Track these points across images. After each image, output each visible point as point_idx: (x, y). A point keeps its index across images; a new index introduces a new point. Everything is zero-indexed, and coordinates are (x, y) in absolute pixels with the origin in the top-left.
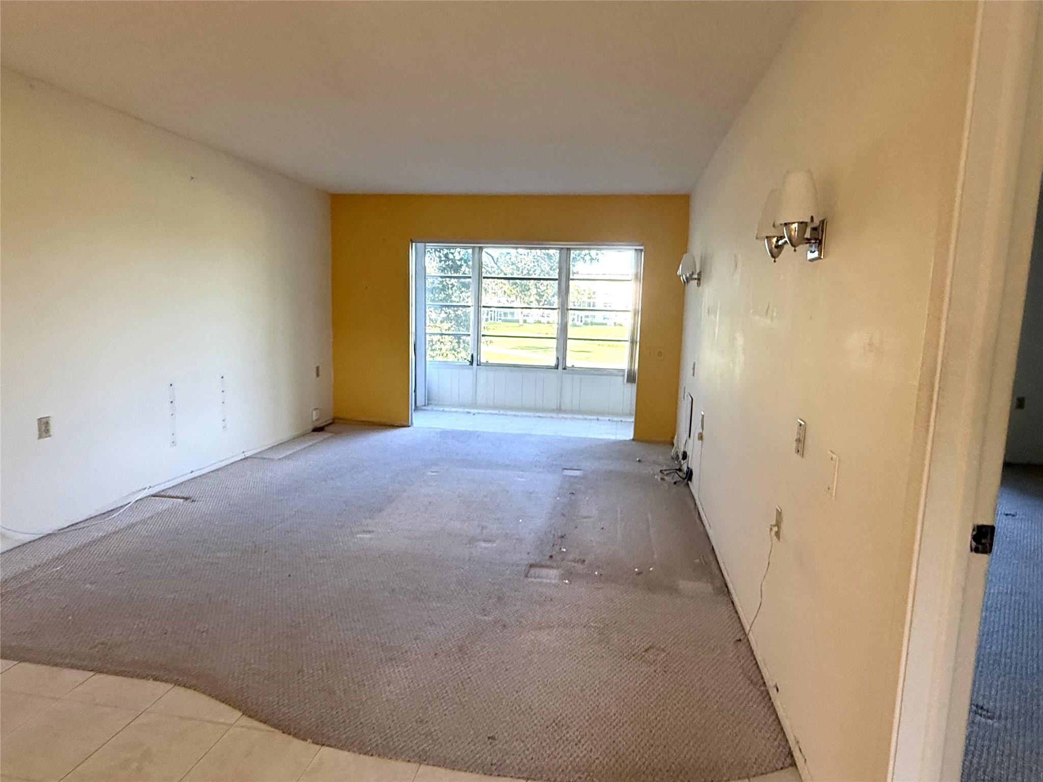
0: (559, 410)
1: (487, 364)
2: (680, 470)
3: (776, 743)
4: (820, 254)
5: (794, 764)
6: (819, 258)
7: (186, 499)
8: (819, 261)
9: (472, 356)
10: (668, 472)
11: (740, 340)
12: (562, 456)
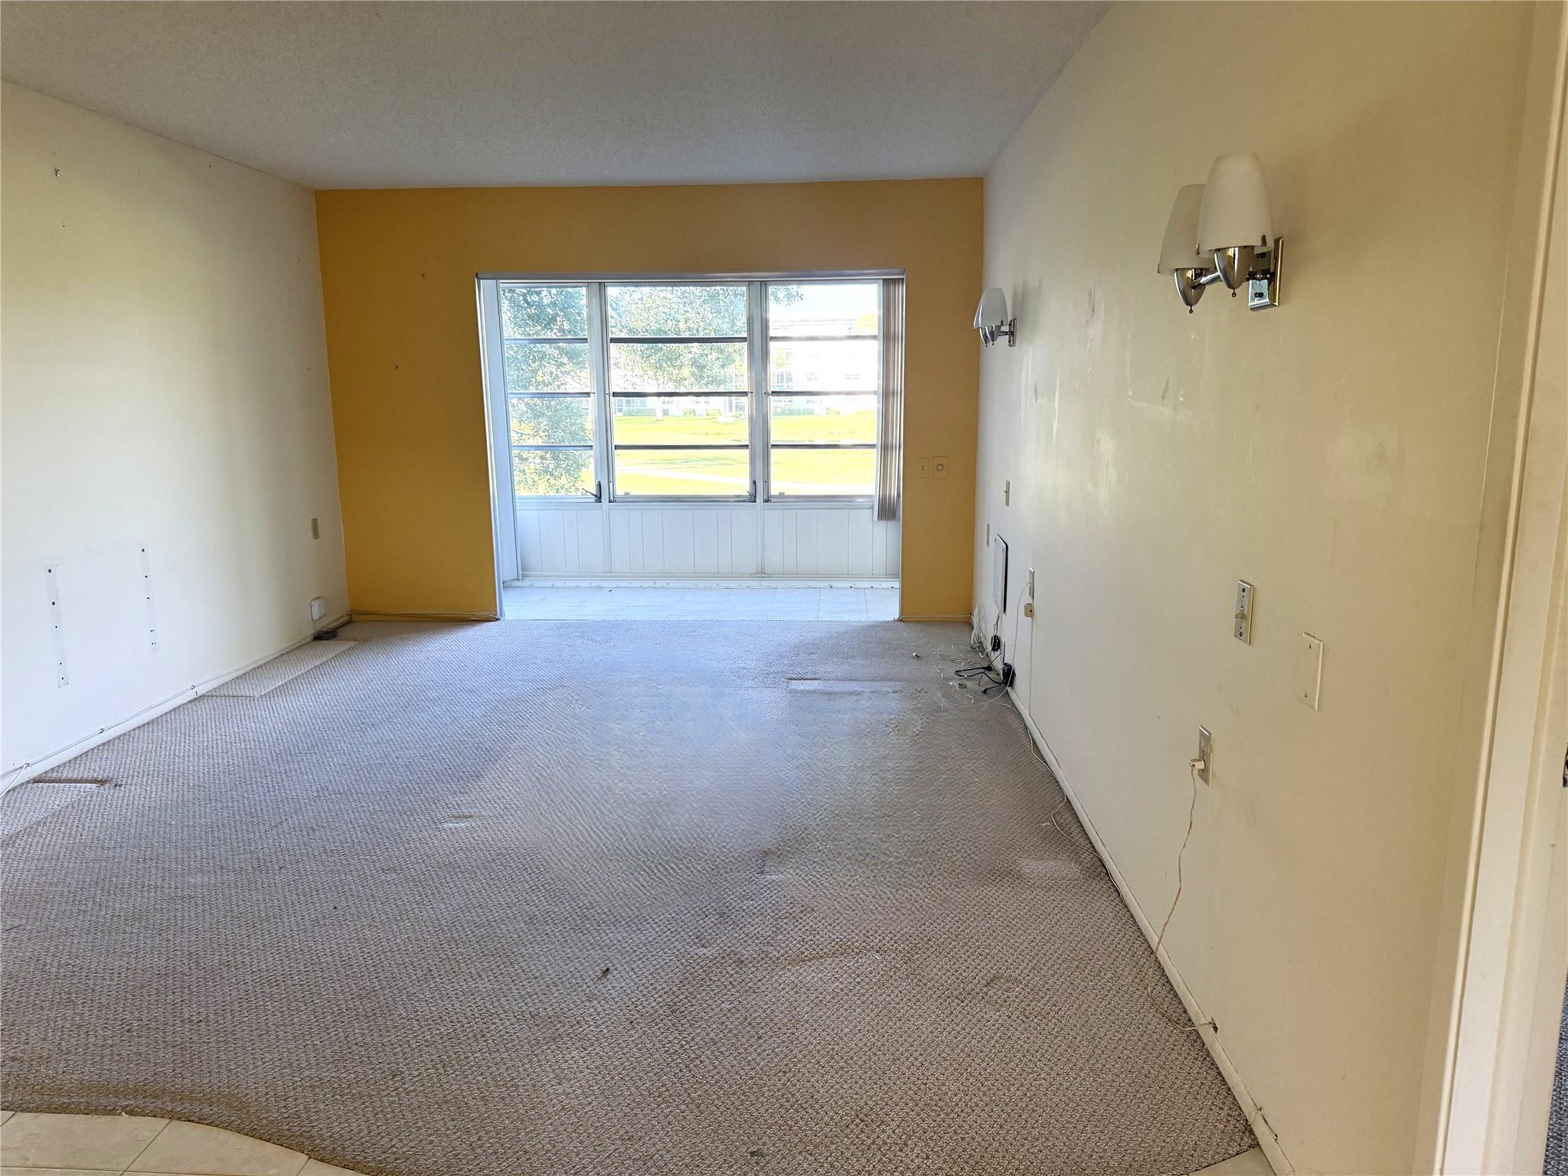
0: (762, 574)
1: (629, 500)
2: (989, 668)
3: (1224, 1114)
4: (1272, 297)
5: (1256, 1145)
6: (1272, 305)
7: (102, 782)
8: (1272, 309)
9: (599, 486)
10: (970, 673)
11: (1107, 446)
12: (781, 656)
